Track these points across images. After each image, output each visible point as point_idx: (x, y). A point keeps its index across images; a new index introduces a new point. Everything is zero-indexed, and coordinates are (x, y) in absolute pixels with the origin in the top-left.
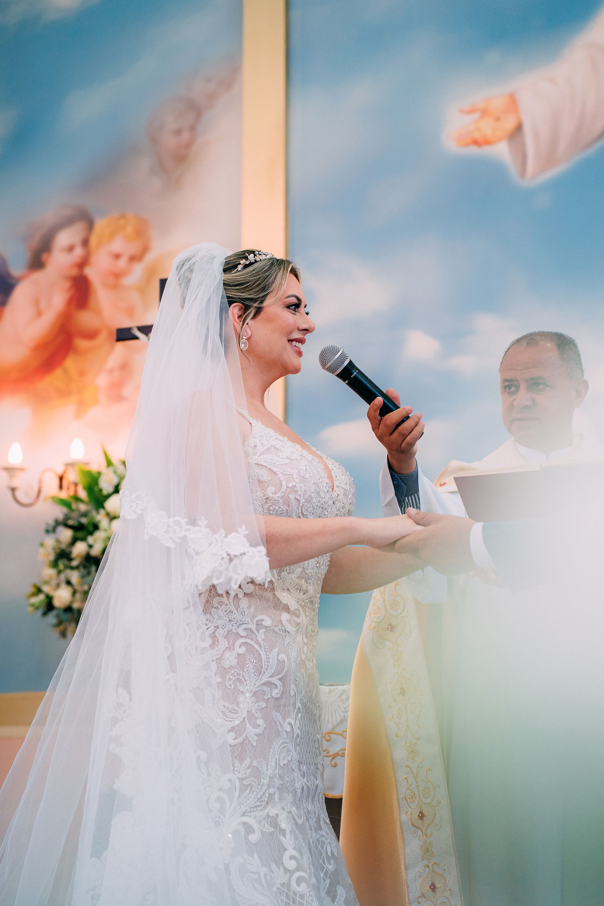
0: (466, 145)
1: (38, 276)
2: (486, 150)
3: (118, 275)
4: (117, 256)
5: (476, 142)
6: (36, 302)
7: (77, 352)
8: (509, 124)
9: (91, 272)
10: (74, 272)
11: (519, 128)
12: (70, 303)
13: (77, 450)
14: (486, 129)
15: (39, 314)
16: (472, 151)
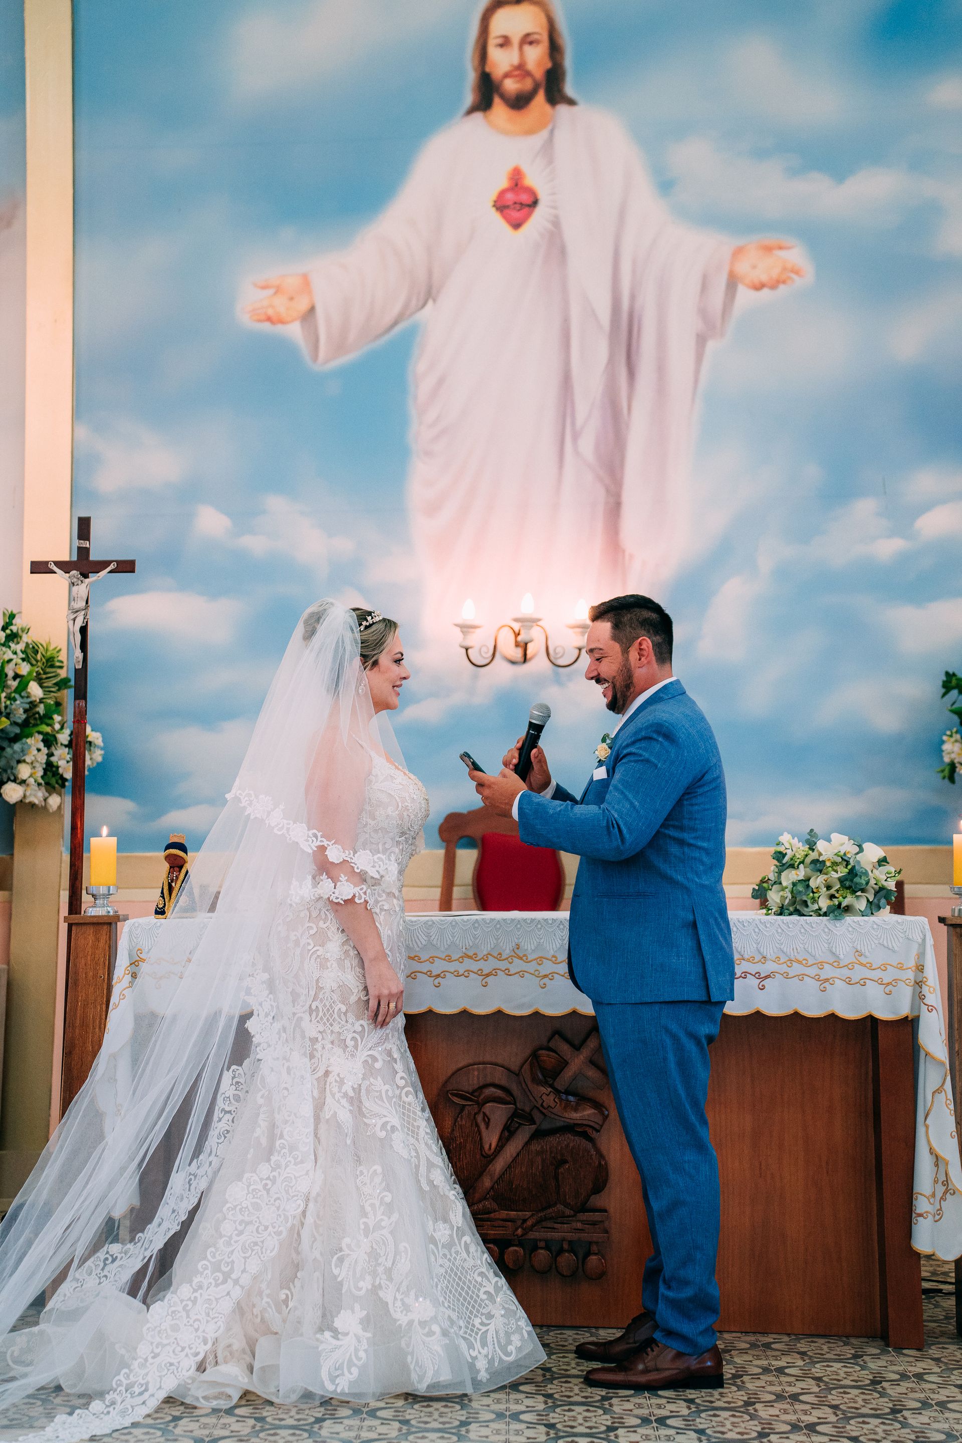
0: (260, 321)
2: (279, 329)
5: (269, 319)
8: (302, 305)
11: (312, 310)
14: (280, 305)
16: (266, 327)
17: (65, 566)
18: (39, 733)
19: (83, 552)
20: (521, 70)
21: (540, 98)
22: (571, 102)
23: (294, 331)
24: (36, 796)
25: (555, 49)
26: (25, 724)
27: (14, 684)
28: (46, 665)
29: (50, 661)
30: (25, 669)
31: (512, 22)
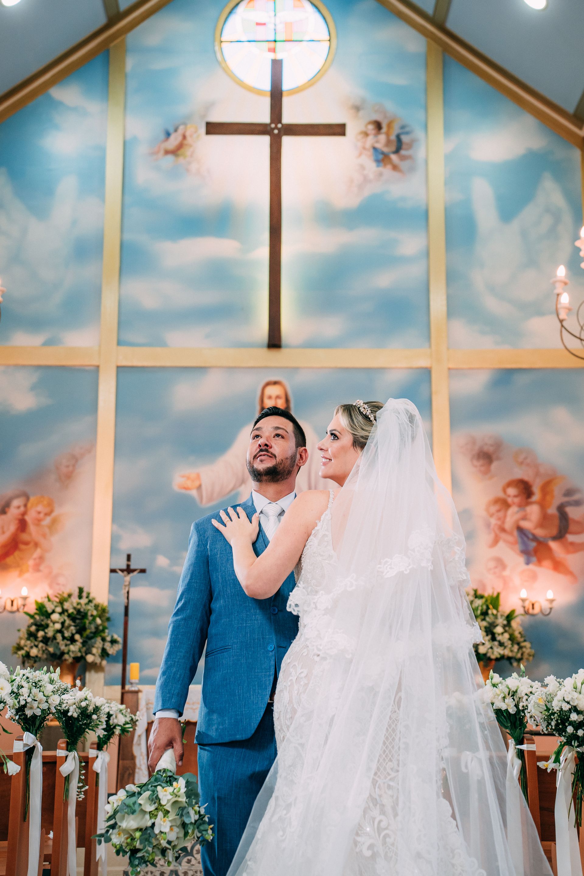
0: (181, 488)
3: (39, 520)
4: (39, 513)
5: (185, 488)
7: (20, 550)
8: (197, 484)
9: (28, 518)
10: (20, 517)
11: (200, 486)
12: (17, 530)
13: (24, 592)
14: (189, 484)
15: (3, 533)
16: (183, 491)
17: (122, 571)
18: (101, 636)
19: (128, 566)
23: (194, 493)
24: (98, 660)
26: (94, 633)
27: (90, 618)
28: (102, 612)
29: (104, 611)
30: (95, 613)
31: (272, 391)
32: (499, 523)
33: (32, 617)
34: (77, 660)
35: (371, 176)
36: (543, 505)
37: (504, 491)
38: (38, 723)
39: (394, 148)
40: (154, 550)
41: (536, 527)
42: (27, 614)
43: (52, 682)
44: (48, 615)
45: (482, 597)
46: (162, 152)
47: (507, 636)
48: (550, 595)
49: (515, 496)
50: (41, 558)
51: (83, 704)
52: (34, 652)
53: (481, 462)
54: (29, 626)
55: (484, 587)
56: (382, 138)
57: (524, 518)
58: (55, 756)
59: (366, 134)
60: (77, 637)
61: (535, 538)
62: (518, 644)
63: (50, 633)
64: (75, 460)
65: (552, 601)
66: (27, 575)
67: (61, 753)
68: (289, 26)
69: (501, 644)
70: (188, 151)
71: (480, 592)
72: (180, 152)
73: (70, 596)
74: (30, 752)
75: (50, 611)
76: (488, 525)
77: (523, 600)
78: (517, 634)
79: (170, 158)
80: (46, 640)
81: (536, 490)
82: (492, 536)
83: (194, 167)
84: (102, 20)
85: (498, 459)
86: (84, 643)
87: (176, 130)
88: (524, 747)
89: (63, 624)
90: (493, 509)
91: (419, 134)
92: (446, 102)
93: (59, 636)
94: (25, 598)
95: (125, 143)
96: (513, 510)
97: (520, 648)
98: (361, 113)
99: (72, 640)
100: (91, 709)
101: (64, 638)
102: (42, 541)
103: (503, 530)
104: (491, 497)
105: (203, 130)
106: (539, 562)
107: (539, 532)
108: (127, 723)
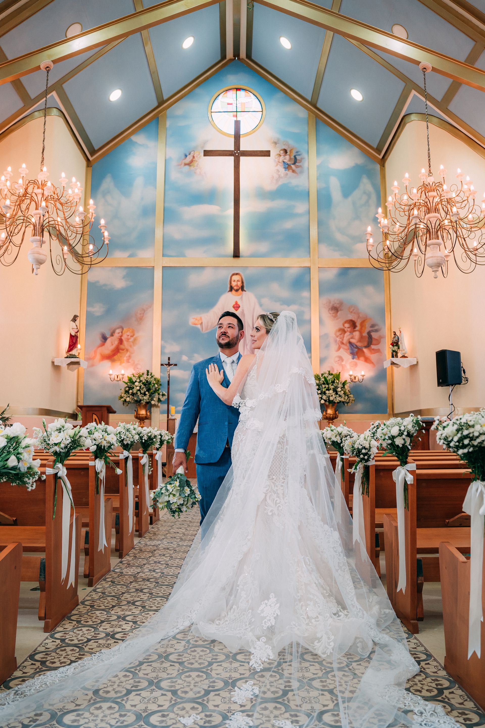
1: (112, 337)
2: (196, 326)
3: (128, 339)
4: (128, 336)
6: (112, 343)
7: (120, 353)
8: (200, 322)
9: (122, 338)
10: (119, 337)
11: (202, 323)
12: (118, 343)
13: (123, 372)
14: (197, 322)
15: (112, 345)
16: (194, 325)
17: (166, 365)
18: (157, 392)
19: (169, 363)
20: (237, 285)
21: (240, 290)
22: (245, 291)
23: (199, 326)
24: (157, 403)
25: (242, 282)
26: (155, 391)
27: (153, 384)
28: (158, 382)
29: (158, 381)
30: (154, 382)
31: (235, 278)
32: (341, 340)
33: (126, 383)
34: (147, 403)
35: (282, 175)
36: (361, 332)
37: (344, 326)
38: (129, 447)
39: (293, 162)
40: (181, 353)
41: (357, 342)
42: (124, 382)
43: (134, 429)
44: (134, 383)
45: (332, 374)
46: (183, 164)
47: (342, 392)
48: (363, 373)
49: (348, 328)
50: (130, 356)
51: (149, 435)
52: (128, 399)
53: (333, 312)
54: (126, 388)
55: (333, 370)
56: (287, 157)
57: (352, 338)
58: (138, 456)
59: (280, 155)
60: (147, 393)
61: (357, 347)
62: (348, 396)
63: (135, 391)
64: (144, 311)
65: (363, 376)
66: (124, 364)
67: (140, 455)
68: (243, 104)
69: (340, 396)
70: (195, 164)
71: (331, 372)
72: (191, 164)
73: (143, 374)
74: (127, 459)
75: (134, 381)
76: (336, 341)
77: (351, 376)
78: (347, 391)
79: (187, 167)
80: (133, 394)
81: (358, 324)
82: (338, 346)
83: (198, 171)
84: (156, 104)
85: (341, 310)
86: (150, 396)
87: (190, 154)
88: (344, 457)
89: (140, 387)
90: (338, 333)
91: (305, 155)
92: (317, 141)
93: (139, 392)
94: (123, 375)
95: (166, 160)
96: (348, 334)
97: (349, 397)
98: (277, 145)
99: (145, 394)
100: (153, 436)
101: (141, 393)
102: (129, 348)
103: (343, 343)
104: (337, 328)
105: (203, 154)
106: (359, 358)
107: (359, 344)
108: (169, 439)
